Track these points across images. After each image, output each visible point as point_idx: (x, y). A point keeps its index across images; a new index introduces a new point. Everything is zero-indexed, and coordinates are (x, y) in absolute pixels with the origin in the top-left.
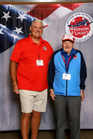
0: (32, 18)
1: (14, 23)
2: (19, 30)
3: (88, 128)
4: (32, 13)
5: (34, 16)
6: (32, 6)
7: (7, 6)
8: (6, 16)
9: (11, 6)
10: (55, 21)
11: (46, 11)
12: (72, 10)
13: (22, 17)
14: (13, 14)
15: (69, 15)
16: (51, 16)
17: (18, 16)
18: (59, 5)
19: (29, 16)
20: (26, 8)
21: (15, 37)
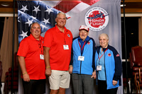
0: (58, 12)
1: (43, 15)
2: (46, 21)
4: (58, 7)
5: (59, 10)
6: (58, 2)
7: (37, 2)
8: (36, 9)
9: (40, 1)
10: (76, 14)
11: (69, 5)
12: (90, 5)
13: (49, 10)
14: (42, 8)
15: (88, 9)
16: (73, 10)
17: (46, 9)
18: (80, 1)
19: (55, 10)
20: (53, 3)
21: (43, 26)
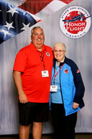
0: (24, 12)
5: (26, 10)
10: (48, 15)
11: (39, 4)
13: (13, 11)
14: (3, 8)
15: (64, 9)
16: (44, 10)
19: (21, 10)
21: (6, 33)
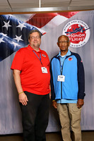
0: (31, 27)
1: (14, 31)
2: (19, 38)
3: (87, 129)
4: (31, 22)
6: (31, 15)
7: (7, 16)
8: (7, 25)
9: (11, 15)
10: (52, 29)
11: (44, 19)
12: (68, 18)
13: (22, 26)
14: (14, 23)
15: (65, 23)
16: (48, 24)
17: (18, 24)
18: (56, 13)
19: (28, 25)
20: (25, 17)
21: (16, 45)
